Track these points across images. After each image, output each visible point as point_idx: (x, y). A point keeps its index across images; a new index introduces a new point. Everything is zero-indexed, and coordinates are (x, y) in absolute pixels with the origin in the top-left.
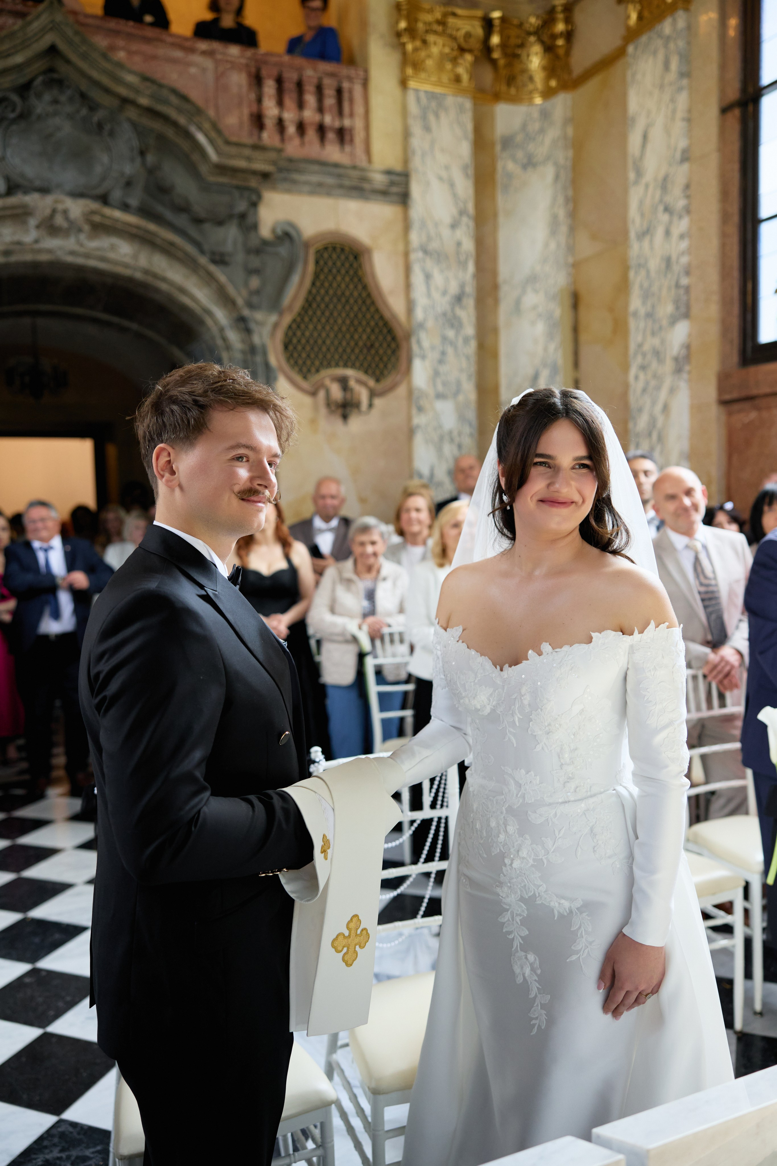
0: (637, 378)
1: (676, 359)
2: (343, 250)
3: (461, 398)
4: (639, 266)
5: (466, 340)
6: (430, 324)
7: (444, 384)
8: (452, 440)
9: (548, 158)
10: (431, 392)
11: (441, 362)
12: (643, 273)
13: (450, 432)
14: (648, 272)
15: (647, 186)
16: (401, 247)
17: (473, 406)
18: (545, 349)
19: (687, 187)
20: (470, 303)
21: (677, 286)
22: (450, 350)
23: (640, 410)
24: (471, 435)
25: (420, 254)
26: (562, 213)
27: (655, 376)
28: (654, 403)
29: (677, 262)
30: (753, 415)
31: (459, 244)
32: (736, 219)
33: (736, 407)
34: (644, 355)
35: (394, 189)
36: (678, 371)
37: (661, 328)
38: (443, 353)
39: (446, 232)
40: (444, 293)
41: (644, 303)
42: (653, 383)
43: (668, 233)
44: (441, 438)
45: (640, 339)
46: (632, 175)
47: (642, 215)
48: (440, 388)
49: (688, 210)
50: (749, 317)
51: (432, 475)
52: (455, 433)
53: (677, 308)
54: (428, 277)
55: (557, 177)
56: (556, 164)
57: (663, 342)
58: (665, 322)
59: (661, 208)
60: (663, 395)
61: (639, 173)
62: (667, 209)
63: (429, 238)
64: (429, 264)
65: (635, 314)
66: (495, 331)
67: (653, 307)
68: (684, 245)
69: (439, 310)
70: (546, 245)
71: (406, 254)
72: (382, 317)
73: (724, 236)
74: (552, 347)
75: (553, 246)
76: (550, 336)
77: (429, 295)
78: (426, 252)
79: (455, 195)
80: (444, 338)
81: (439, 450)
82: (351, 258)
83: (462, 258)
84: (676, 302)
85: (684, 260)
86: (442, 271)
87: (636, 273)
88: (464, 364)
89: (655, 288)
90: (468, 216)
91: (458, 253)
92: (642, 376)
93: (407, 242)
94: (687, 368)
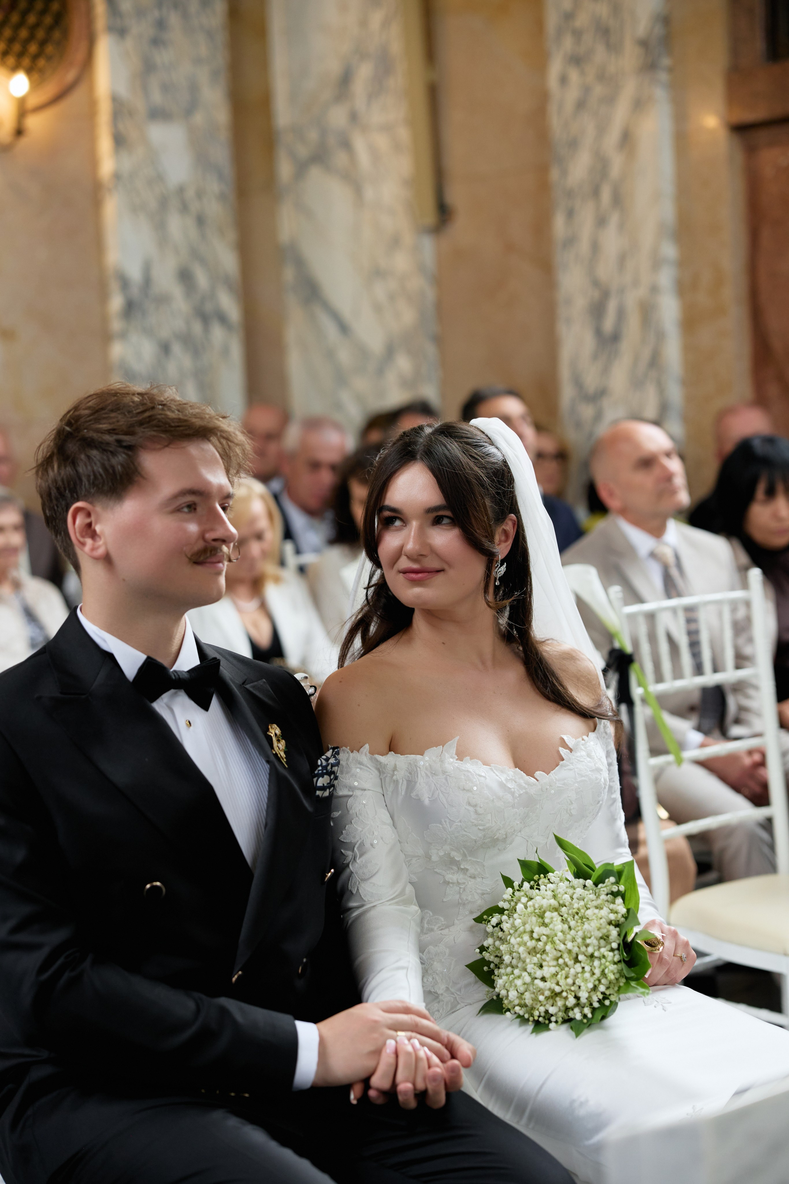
0: (564, 80)
1: (645, 43)
3: (198, 118)
7: (166, 88)
8: (184, 208)
10: (140, 105)
11: (156, 42)
13: (181, 190)
17: (224, 135)
18: (364, 23)
22: (174, 20)
23: (574, 144)
24: (222, 197)
27: (602, 76)
28: (602, 130)
33: (763, 137)
34: (578, 34)
36: (649, 66)
38: (161, 25)
42: (598, 90)
44: (163, 203)
48: (157, 97)
51: (147, 281)
52: (190, 193)
57: (616, 10)
60: (621, 112)
74: (377, 18)
81: (160, 227)
88: (204, 50)
92: (574, 76)
94: (666, 61)
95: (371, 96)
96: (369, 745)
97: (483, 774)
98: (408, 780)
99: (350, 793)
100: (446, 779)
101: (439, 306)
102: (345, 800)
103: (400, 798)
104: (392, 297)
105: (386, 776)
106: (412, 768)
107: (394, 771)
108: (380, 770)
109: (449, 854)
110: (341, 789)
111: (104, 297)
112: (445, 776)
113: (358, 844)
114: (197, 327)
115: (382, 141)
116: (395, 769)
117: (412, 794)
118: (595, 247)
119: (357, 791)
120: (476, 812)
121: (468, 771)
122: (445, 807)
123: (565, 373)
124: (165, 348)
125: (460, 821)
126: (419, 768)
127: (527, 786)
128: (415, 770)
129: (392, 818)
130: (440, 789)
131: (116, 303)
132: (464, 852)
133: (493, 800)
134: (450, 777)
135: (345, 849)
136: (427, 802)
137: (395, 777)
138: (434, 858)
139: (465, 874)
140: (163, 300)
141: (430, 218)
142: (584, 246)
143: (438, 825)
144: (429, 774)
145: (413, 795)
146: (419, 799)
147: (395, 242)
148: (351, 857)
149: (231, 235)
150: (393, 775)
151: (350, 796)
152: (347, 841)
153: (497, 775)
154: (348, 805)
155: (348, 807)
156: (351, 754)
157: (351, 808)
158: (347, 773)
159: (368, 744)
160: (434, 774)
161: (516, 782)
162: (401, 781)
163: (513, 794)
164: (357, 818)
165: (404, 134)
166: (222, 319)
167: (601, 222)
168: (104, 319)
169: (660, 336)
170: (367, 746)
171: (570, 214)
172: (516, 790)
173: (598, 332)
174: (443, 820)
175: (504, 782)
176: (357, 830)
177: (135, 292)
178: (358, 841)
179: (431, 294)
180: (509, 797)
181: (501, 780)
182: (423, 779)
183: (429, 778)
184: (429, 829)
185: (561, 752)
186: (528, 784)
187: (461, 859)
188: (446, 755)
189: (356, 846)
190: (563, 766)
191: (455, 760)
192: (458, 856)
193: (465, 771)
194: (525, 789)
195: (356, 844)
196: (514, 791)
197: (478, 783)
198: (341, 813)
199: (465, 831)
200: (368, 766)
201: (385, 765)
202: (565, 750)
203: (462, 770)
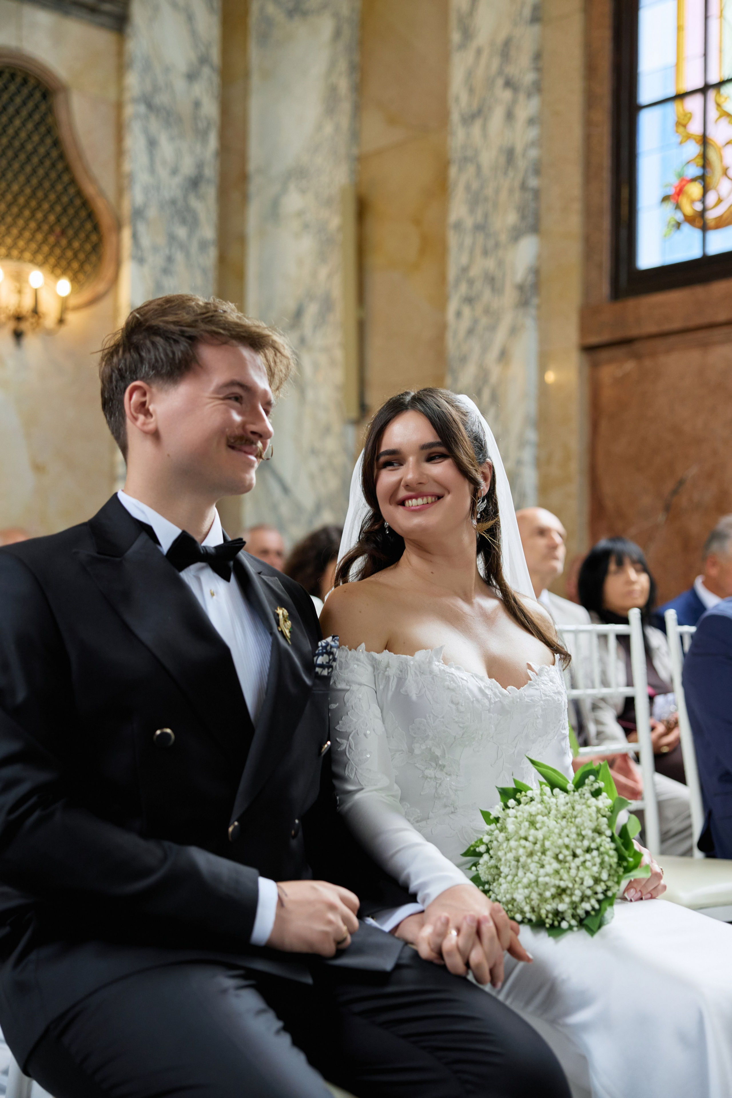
0: (459, 314)
1: (521, 288)
2: (25, 81)
4: (466, 160)
5: (203, 246)
6: (152, 212)
9: (324, 6)
11: (166, 271)
12: (471, 169)
14: (479, 168)
15: (479, 52)
16: (112, 94)
18: (314, 274)
19: (538, 56)
20: (210, 192)
21: (523, 187)
22: (179, 257)
23: (464, 359)
25: (142, 109)
26: (343, 85)
27: (487, 311)
28: (485, 349)
29: (524, 155)
30: (630, 366)
31: (197, 104)
32: (606, 102)
33: (604, 355)
34: (471, 283)
35: (107, 7)
36: (524, 303)
37: (497, 245)
38: (170, 259)
39: (180, 84)
40: (174, 171)
41: (472, 211)
42: (484, 321)
43: (510, 116)
45: (464, 260)
46: (456, 37)
47: (471, 91)
49: (537, 88)
50: (624, 233)
53: (523, 217)
54: (152, 143)
55: (337, 34)
56: (336, 15)
57: (500, 263)
58: (503, 238)
59: (500, 82)
60: (500, 336)
61: (467, 34)
62: (509, 84)
63: (156, 89)
64: (154, 125)
65: (458, 226)
66: (242, 239)
67: (486, 216)
68: (533, 133)
69: (167, 195)
70: (319, 128)
71: (119, 106)
72: (79, 193)
73: (588, 123)
74: (323, 272)
75: (328, 129)
76: (322, 257)
77: (152, 170)
78: (150, 106)
79: (193, 33)
80: (172, 238)
82: (38, 95)
83: (201, 125)
84: (522, 211)
85: (533, 153)
86: (172, 139)
87: (461, 170)
89: (489, 191)
90: (212, 67)
91: (195, 118)
92: (467, 311)
93: (121, 89)
94: (535, 301)
95: (316, 327)
96: (366, 644)
97: (465, 678)
98: (399, 678)
99: (348, 687)
100: (433, 678)
102: (342, 693)
103: (390, 694)
105: (379, 673)
106: (403, 666)
107: (387, 668)
108: (375, 666)
109: (430, 749)
110: (340, 683)
112: (431, 676)
113: (353, 733)
115: (323, 359)
116: (388, 666)
119: (354, 685)
120: (458, 710)
121: (452, 674)
122: (430, 703)
125: (443, 717)
126: (410, 666)
127: (501, 696)
128: (406, 669)
129: (382, 712)
130: (427, 687)
132: (443, 748)
133: (473, 702)
134: (436, 676)
135: (341, 738)
136: (414, 697)
137: (386, 673)
138: (417, 751)
139: (442, 770)
141: (354, 413)
143: (423, 719)
144: (418, 673)
145: (402, 691)
146: (408, 695)
147: (327, 430)
148: (346, 745)
150: (386, 671)
151: (347, 690)
152: (343, 730)
153: (477, 681)
154: (346, 696)
155: (345, 700)
156: (350, 652)
157: (348, 701)
158: (346, 668)
159: (364, 643)
160: (422, 673)
161: (492, 690)
162: (392, 678)
163: (490, 700)
164: (353, 711)
165: (339, 354)
170: (363, 645)
172: (492, 697)
174: (428, 715)
175: (483, 688)
176: (352, 721)
178: (352, 731)
180: (486, 701)
181: (480, 686)
182: (412, 677)
183: (418, 676)
184: (414, 723)
185: (529, 674)
186: (503, 694)
187: (439, 756)
188: (434, 658)
189: (351, 735)
190: (530, 685)
191: (441, 664)
192: (438, 753)
193: (450, 673)
194: (500, 698)
195: (350, 733)
196: (491, 698)
197: (461, 684)
198: (338, 706)
199: (446, 727)
200: (365, 662)
201: (380, 662)
202: (532, 673)
203: (448, 673)
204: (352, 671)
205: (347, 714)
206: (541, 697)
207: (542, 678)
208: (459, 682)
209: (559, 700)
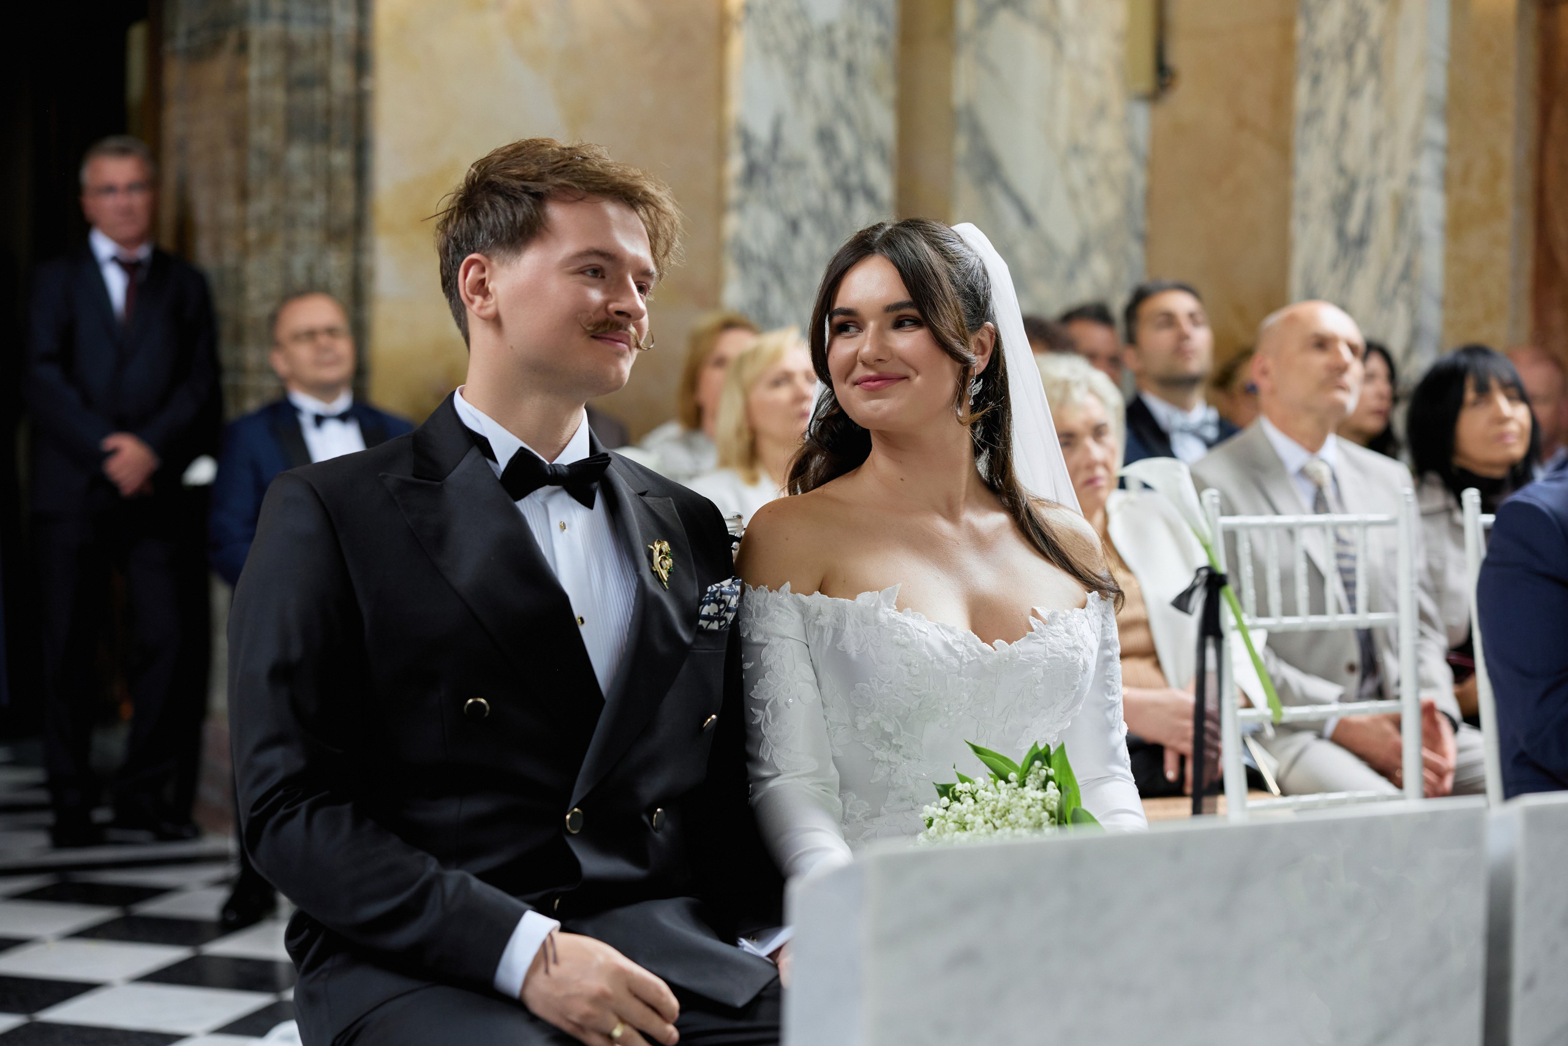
8: (832, 52)
13: (829, 29)
24: (881, 42)
44: (805, 44)
51: (776, 140)
52: (840, 35)
81: (799, 74)
96: (791, 584)
97: (925, 631)
98: (834, 628)
99: (766, 641)
100: (878, 630)
101: (1149, 195)
102: (759, 648)
103: (825, 649)
104: (1091, 182)
105: (810, 621)
106: (839, 613)
107: (818, 615)
108: (804, 612)
109: (878, 724)
110: (755, 635)
111: (721, 156)
112: (877, 627)
113: (770, 701)
114: (836, 203)
116: (820, 613)
117: (837, 645)
118: (1344, 123)
119: (774, 638)
120: (910, 672)
121: (906, 624)
122: (874, 663)
123: (1296, 284)
124: (794, 226)
125: (890, 682)
126: (848, 614)
127: (979, 653)
128: (843, 616)
130: (870, 642)
131: (736, 164)
132: (896, 723)
133: (933, 662)
134: (883, 628)
135: (756, 708)
136: (854, 655)
137: (819, 622)
138: (861, 727)
139: (898, 752)
140: (796, 165)
141: (1145, 81)
142: (1330, 123)
143: (865, 685)
144: (859, 623)
145: (839, 646)
146: (846, 652)
147: (1101, 111)
148: (762, 716)
149: (890, 91)
150: (818, 620)
151: (765, 645)
152: (758, 698)
153: (943, 634)
154: (762, 654)
155: (762, 658)
156: (770, 594)
157: (765, 659)
158: (764, 615)
159: (789, 582)
160: (865, 623)
161: (966, 646)
162: (826, 629)
163: (960, 659)
164: (771, 672)
166: (870, 195)
167: (1353, 92)
168: (720, 185)
169: (1418, 240)
170: (788, 584)
171: (1316, 80)
172: (964, 654)
173: (1341, 233)
174: (871, 679)
175: (951, 643)
176: (769, 685)
177: (759, 153)
178: (770, 699)
179: (1140, 181)
180: (955, 662)
181: (946, 640)
182: (852, 628)
183: (859, 627)
184: (855, 689)
185: (1031, 622)
186: (983, 652)
187: (892, 733)
188: (883, 603)
189: (768, 704)
190: (1031, 638)
191: (892, 610)
192: (889, 728)
193: (903, 624)
194: (978, 656)
195: (767, 701)
196: (962, 657)
197: (916, 638)
198: (754, 665)
199: (897, 695)
200: (789, 607)
201: (809, 607)
202: (1036, 620)
203: (900, 622)
204: (772, 619)
205: (764, 677)
206: (1045, 655)
207: (1054, 628)
208: (914, 636)
209: (1073, 658)
